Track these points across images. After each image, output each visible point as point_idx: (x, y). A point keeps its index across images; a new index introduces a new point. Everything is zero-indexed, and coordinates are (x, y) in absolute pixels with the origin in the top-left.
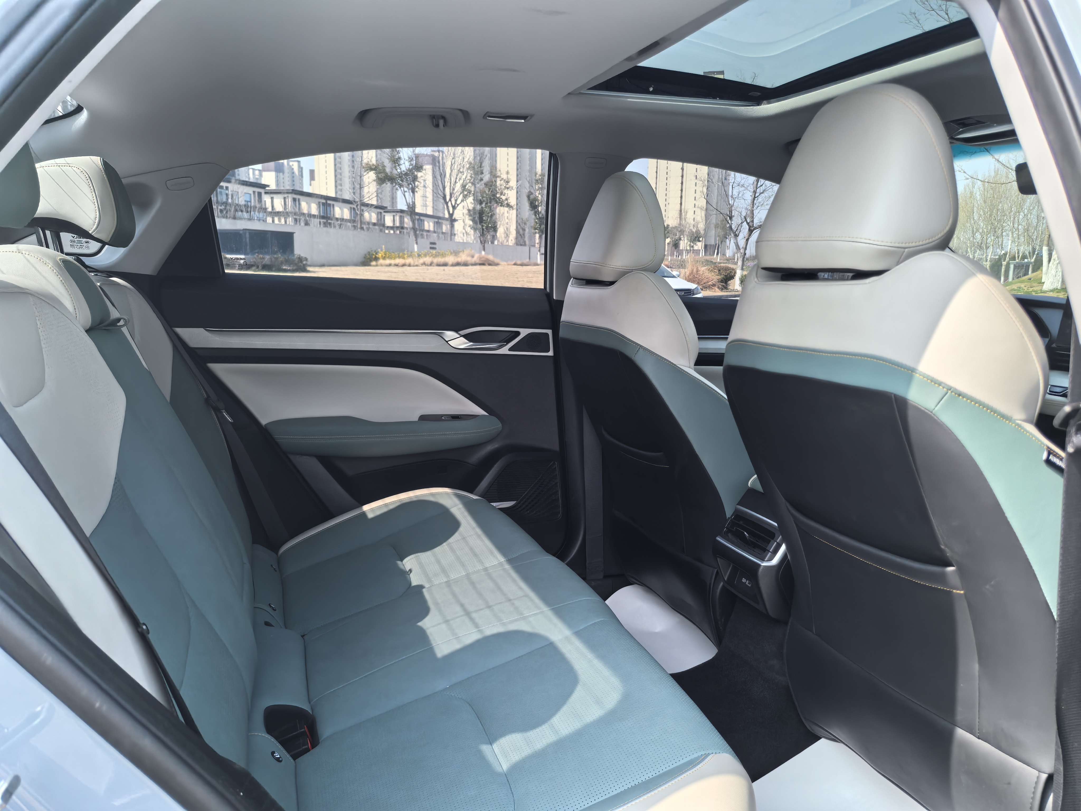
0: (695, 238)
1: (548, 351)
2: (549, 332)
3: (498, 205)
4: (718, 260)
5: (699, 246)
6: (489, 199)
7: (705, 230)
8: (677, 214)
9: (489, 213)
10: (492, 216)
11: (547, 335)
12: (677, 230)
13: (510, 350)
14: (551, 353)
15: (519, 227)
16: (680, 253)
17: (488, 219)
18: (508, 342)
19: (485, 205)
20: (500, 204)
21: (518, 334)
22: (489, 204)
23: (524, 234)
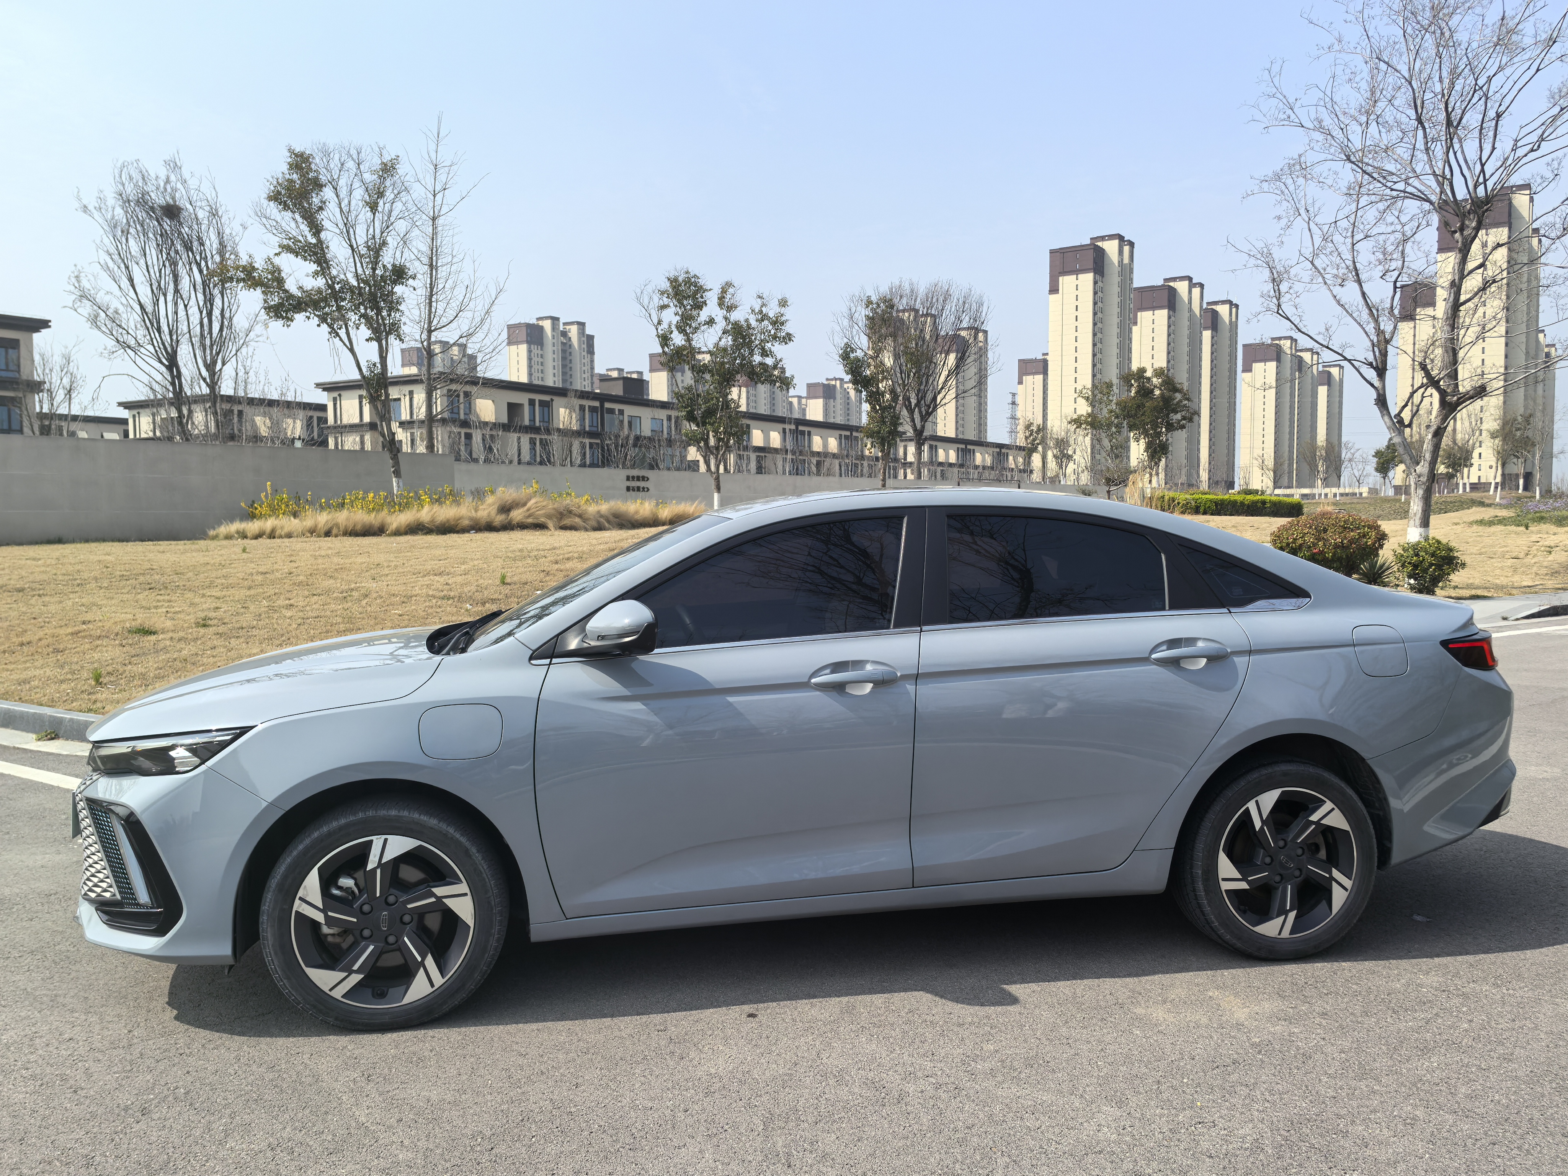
4: (1498, 500)
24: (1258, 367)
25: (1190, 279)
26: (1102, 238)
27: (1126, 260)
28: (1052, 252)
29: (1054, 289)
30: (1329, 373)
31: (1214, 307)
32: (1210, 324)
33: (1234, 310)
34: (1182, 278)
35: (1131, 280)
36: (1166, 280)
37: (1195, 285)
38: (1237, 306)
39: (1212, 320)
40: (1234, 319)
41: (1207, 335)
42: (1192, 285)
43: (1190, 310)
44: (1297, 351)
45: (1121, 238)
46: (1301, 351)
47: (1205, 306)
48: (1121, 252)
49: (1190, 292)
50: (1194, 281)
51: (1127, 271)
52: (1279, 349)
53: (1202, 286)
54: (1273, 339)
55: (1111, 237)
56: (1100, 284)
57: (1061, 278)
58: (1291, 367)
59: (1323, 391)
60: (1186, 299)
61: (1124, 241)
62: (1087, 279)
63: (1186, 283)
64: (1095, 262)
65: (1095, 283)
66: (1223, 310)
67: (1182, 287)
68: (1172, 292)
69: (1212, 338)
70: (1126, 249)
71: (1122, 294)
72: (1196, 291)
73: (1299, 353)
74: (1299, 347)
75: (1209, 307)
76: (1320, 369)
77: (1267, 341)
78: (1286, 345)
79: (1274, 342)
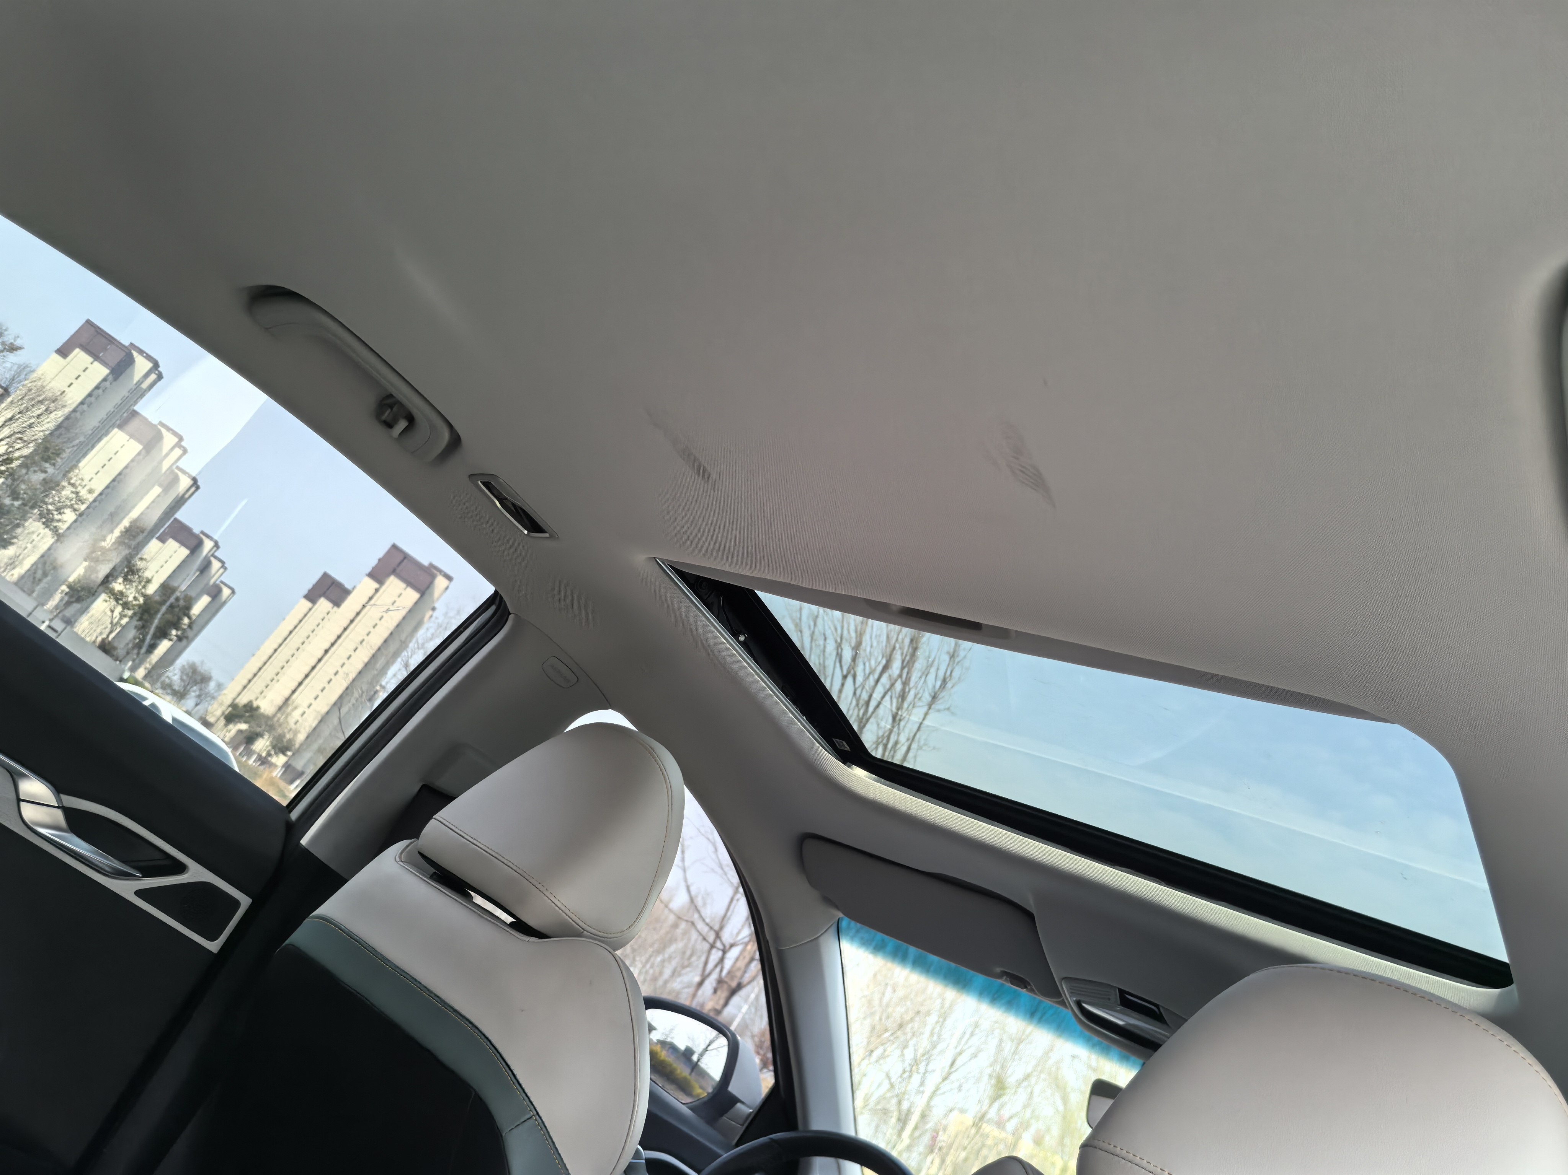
0: (281, 747)
1: (212, 938)
2: (245, 901)
3: (41, 518)
5: (280, 760)
6: (33, 502)
7: (301, 745)
8: (279, 701)
9: (17, 519)
10: (18, 526)
11: (236, 904)
12: (266, 722)
13: (139, 893)
14: (214, 946)
15: (40, 566)
16: (249, 753)
17: (7, 525)
18: (148, 873)
19: (20, 505)
20: (44, 520)
21: (180, 868)
22: (27, 508)
23: (40, 580)
24: (172, 544)
25: (181, 439)
26: (141, 352)
27: (144, 386)
28: (89, 322)
29: (64, 352)
30: (220, 590)
31: (180, 474)
32: (165, 484)
33: (193, 489)
34: (175, 433)
35: (136, 402)
36: (161, 424)
37: (180, 447)
38: (198, 488)
39: (170, 484)
40: (187, 496)
41: (157, 490)
42: (178, 445)
43: (161, 462)
44: (213, 555)
45: (156, 365)
46: (216, 557)
47: (174, 467)
48: (147, 375)
49: (172, 449)
50: (183, 444)
51: (139, 393)
52: (199, 544)
53: (185, 451)
54: (202, 532)
55: (149, 357)
56: (107, 384)
57: (77, 350)
58: (198, 565)
59: (205, 600)
60: (164, 452)
61: (157, 370)
62: (100, 371)
63: (174, 440)
64: (119, 364)
65: (105, 380)
66: (185, 483)
67: (169, 440)
68: (159, 437)
69: (159, 496)
70: (153, 377)
71: (119, 407)
72: (178, 452)
73: (212, 559)
74: (216, 554)
75: (176, 471)
76: (218, 582)
77: (196, 531)
78: (208, 545)
79: (201, 535)
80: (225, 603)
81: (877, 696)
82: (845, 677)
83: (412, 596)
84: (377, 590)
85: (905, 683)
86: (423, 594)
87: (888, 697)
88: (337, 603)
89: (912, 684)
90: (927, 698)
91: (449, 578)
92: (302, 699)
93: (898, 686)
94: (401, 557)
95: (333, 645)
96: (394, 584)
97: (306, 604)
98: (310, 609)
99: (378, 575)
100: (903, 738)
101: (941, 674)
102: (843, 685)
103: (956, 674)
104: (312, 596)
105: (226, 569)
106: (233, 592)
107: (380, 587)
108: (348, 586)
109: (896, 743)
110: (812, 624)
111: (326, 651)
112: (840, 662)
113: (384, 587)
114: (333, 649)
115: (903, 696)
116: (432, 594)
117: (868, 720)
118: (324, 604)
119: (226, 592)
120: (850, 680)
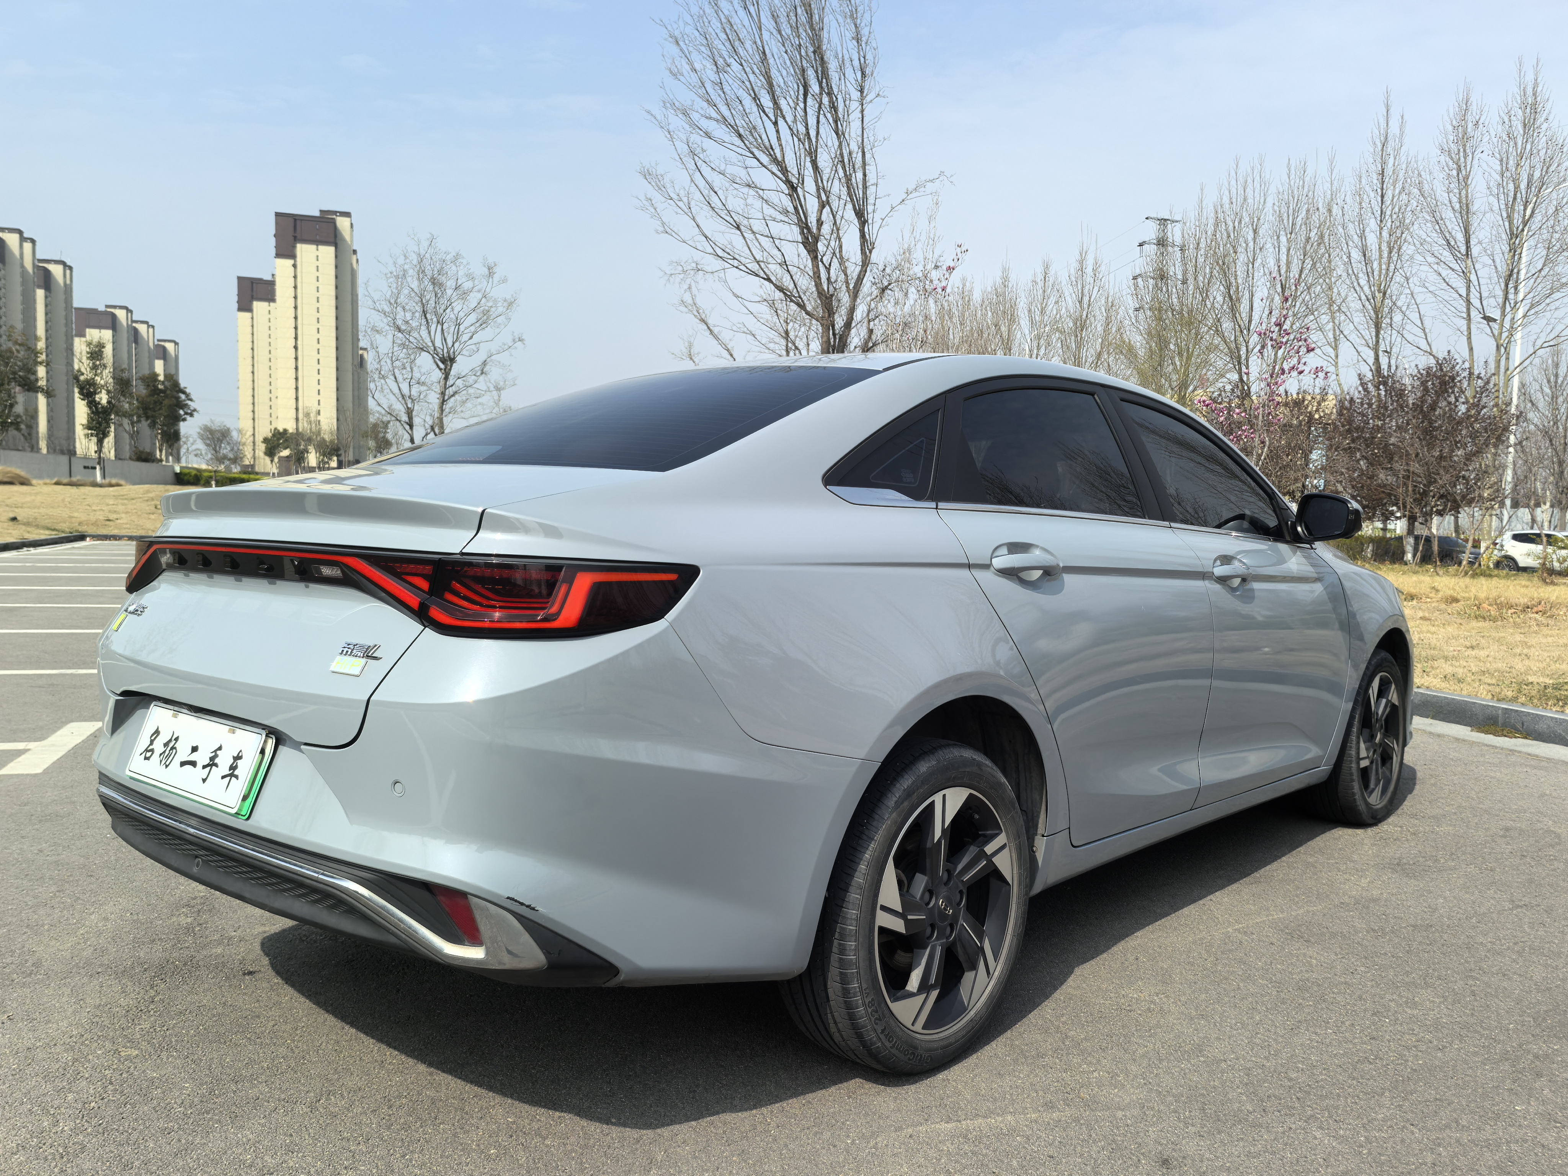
24: (92, 332)
25: (20, 232)
30: (164, 348)
31: (46, 265)
32: (42, 283)
33: (68, 272)
34: (12, 230)
37: (26, 239)
38: (71, 268)
39: (46, 280)
40: (68, 282)
41: (40, 293)
42: (23, 239)
43: (22, 266)
44: (133, 321)
46: (136, 322)
47: (37, 263)
49: (21, 246)
50: (25, 235)
52: (114, 318)
53: (33, 241)
54: (107, 306)
58: (128, 339)
59: (160, 363)
60: (17, 254)
63: (16, 237)
66: (56, 271)
67: (12, 240)
69: (46, 297)
72: (28, 245)
73: (134, 325)
74: (134, 319)
75: (41, 265)
76: (156, 343)
77: (102, 308)
78: (121, 314)
79: (109, 310)
80: (177, 357)
81: (812, 121)
82: (775, 123)
83: (327, 252)
84: (295, 266)
85: (830, 94)
86: (335, 243)
87: (821, 116)
88: (270, 297)
89: (835, 91)
90: (855, 95)
91: (347, 214)
92: (308, 401)
93: (826, 100)
94: (291, 220)
95: (296, 338)
96: (304, 250)
97: (245, 316)
98: (252, 318)
99: (285, 251)
100: (854, 147)
101: (856, 63)
102: (778, 131)
103: (869, 57)
104: (245, 306)
105: (153, 327)
106: (176, 343)
107: (295, 261)
108: (268, 277)
109: (850, 153)
110: (721, 93)
111: (296, 348)
112: (764, 112)
113: (298, 259)
114: (299, 342)
115: (834, 107)
116: (344, 240)
117: (816, 151)
118: (259, 306)
119: (170, 347)
120: (781, 122)
